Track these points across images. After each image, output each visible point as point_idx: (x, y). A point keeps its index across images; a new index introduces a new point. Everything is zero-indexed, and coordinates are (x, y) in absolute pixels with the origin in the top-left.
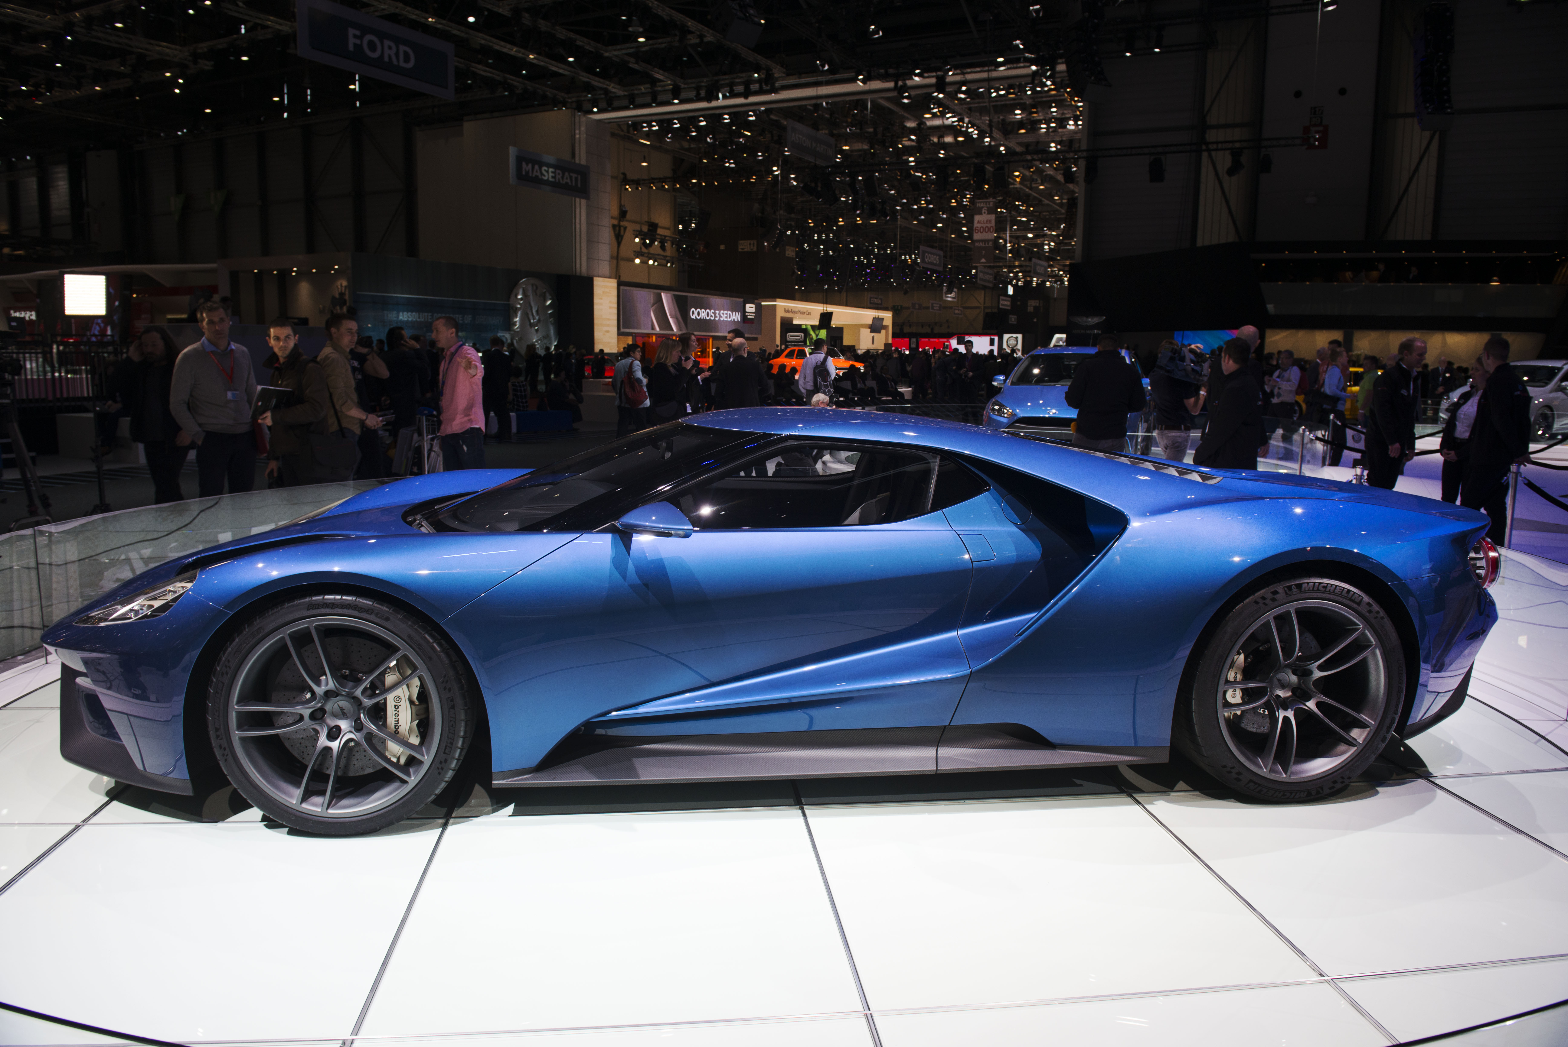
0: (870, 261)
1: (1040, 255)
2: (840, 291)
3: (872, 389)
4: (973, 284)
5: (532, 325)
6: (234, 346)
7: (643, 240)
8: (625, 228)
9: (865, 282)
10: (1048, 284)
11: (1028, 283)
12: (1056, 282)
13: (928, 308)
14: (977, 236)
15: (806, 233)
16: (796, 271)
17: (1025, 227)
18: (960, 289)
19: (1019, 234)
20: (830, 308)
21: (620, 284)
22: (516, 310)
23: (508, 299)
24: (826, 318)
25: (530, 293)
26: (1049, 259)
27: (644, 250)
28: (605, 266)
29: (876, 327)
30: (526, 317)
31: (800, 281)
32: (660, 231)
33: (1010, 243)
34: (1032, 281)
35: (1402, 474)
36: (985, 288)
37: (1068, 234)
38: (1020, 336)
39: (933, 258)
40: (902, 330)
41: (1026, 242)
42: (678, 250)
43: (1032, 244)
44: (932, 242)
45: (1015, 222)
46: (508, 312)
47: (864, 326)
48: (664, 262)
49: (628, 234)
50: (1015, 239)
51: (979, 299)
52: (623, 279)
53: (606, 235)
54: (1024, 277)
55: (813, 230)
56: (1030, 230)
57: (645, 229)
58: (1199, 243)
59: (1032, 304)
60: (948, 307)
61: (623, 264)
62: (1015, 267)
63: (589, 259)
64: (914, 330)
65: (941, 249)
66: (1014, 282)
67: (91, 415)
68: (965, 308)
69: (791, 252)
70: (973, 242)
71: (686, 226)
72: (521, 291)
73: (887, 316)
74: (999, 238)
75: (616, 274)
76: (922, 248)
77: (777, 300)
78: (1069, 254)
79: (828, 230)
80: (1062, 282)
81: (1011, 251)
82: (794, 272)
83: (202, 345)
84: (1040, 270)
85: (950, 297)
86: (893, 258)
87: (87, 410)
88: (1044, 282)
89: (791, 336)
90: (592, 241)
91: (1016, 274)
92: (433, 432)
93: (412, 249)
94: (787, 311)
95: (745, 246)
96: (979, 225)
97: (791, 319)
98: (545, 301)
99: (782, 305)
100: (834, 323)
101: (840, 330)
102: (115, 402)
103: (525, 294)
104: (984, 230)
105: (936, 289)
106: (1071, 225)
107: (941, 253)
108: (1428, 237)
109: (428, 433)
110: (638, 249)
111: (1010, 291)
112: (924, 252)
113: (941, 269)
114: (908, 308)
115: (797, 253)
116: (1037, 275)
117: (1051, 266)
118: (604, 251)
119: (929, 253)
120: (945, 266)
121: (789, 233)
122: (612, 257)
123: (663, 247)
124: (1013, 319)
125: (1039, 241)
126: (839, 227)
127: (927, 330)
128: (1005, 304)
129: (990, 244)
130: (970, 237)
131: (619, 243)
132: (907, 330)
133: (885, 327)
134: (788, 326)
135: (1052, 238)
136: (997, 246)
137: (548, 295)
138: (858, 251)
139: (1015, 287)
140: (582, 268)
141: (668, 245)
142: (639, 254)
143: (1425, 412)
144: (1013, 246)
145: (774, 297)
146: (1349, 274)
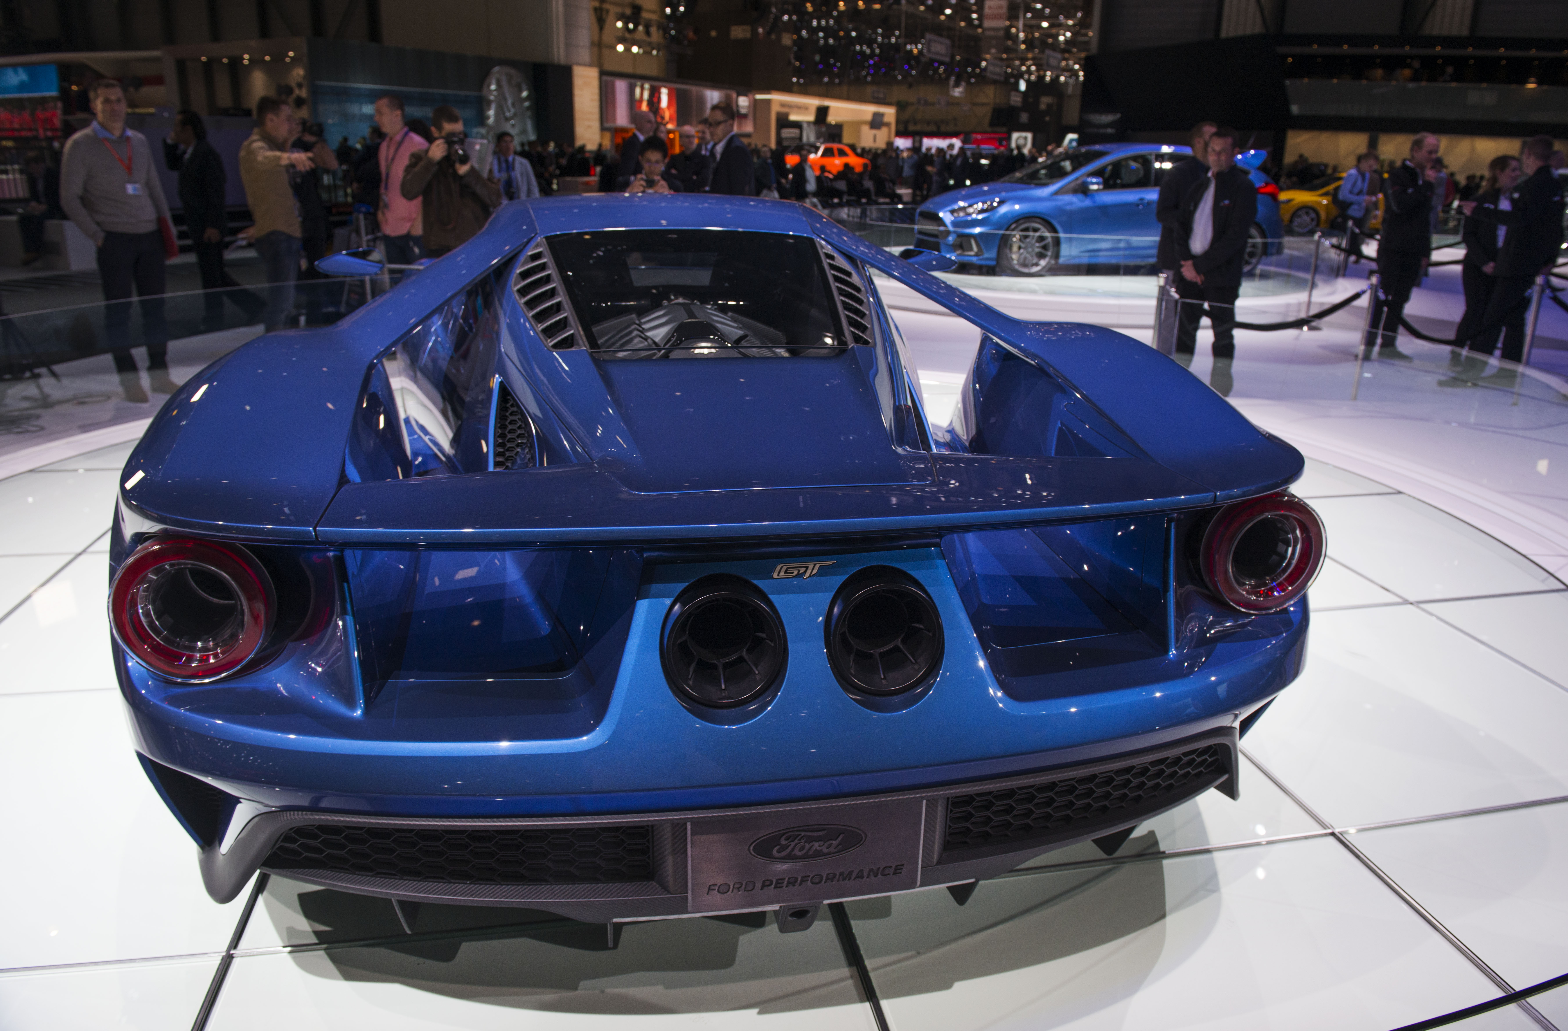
0: (873, 51)
1: (1055, 46)
2: (840, 84)
3: (868, 190)
4: (983, 78)
5: (507, 119)
6: (130, 133)
7: (626, 24)
8: (608, 11)
9: (868, 74)
10: (1062, 79)
11: (1041, 78)
12: (1070, 77)
13: (932, 104)
14: (987, 24)
15: (804, 19)
16: (793, 61)
17: (1039, 15)
18: (969, 83)
19: (1034, 22)
20: (827, 103)
21: (603, 73)
22: (489, 103)
23: (480, 89)
24: (822, 112)
25: (504, 83)
26: (1064, 51)
27: (627, 35)
28: (584, 53)
29: (876, 122)
30: (500, 110)
31: (798, 73)
32: (645, 15)
33: (1024, 31)
34: (1045, 76)
35: (1418, 285)
36: (994, 82)
37: (1083, 24)
38: (1029, 136)
39: (939, 48)
40: (906, 127)
41: (1042, 31)
42: (665, 37)
43: (1046, 33)
44: (939, 30)
45: (1029, 9)
46: (481, 104)
47: (864, 123)
48: (648, 49)
49: (611, 17)
50: (1030, 28)
51: (989, 95)
52: (607, 67)
53: (585, 19)
54: (1038, 70)
55: (812, 16)
56: (1045, 19)
57: (628, 11)
58: (1224, 34)
59: (1045, 101)
60: (954, 103)
61: (606, 52)
62: (1027, 59)
63: (568, 45)
64: (918, 128)
65: (949, 37)
66: (1026, 76)
67: (14, 218)
68: (974, 104)
69: (787, 40)
70: (984, 30)
71: (675, 9)
72: (494, 81)
73: (889, 113)
74: (1011, 26)
75: (598, 62)
76: (928, 36)
77: (773, 92)
78: (1085, 46)
79: (828, 15)
80: (1078, 77)
81: (1024, 42)
82: (789, 63)
83: (94, 131)
84: (1053, 62)
85: (957, 92)
86: (897, 47)
87: (10, 213)
88: (1058, 77)
89: (787, 133)
90: (570, 25)
91: (1029, 67)
92: (373, 232)
93: (374, 33)
94: (783, 105)
95: (739, 32)
96: (990, 12)
97: (787, 115)
98: (521, 91)
99: (777, 98)
100: (832, 119)
101: (839, 127)
102: (39, 202)
103: (499, 85)
104: (995, 17)
105: (943, 83)
106: (1088, 13)
107: (948, 42)
108: (1465, 32)
109: (367, 234)
110: (620, 34)
111: (1023, 86)
112: (930, 41)
113: (947, 59)
114: (912, 104)
115: (795, 43)
116: (1051, 68)
117: (1067, 60)
118: (584, 35)
119: (936, 41)
120: (953, 57)
121: (786, 18)
122: (593, 44)
123: (648, 33)
124: (1024, 117)
125: (1054, 31)
126: (840, 12)
127: (933, 128)
128: (1016, 100)
129: (1002, 33)
130: (980, 26)
131: (601, 28)
132: (911, 128)
133: (888, 125)
134: (783, 122)
135: (1068, 28)
136: (1008, 35)
137: (524, 86)
138: (860, 40)
139: (1028, 82)
140: (560, 55)
141: (653, 30)
142: (622, 40)
143: (1446, 222)
144: (1026, 36)
145: (767, 89)
146: (1379, 72)
